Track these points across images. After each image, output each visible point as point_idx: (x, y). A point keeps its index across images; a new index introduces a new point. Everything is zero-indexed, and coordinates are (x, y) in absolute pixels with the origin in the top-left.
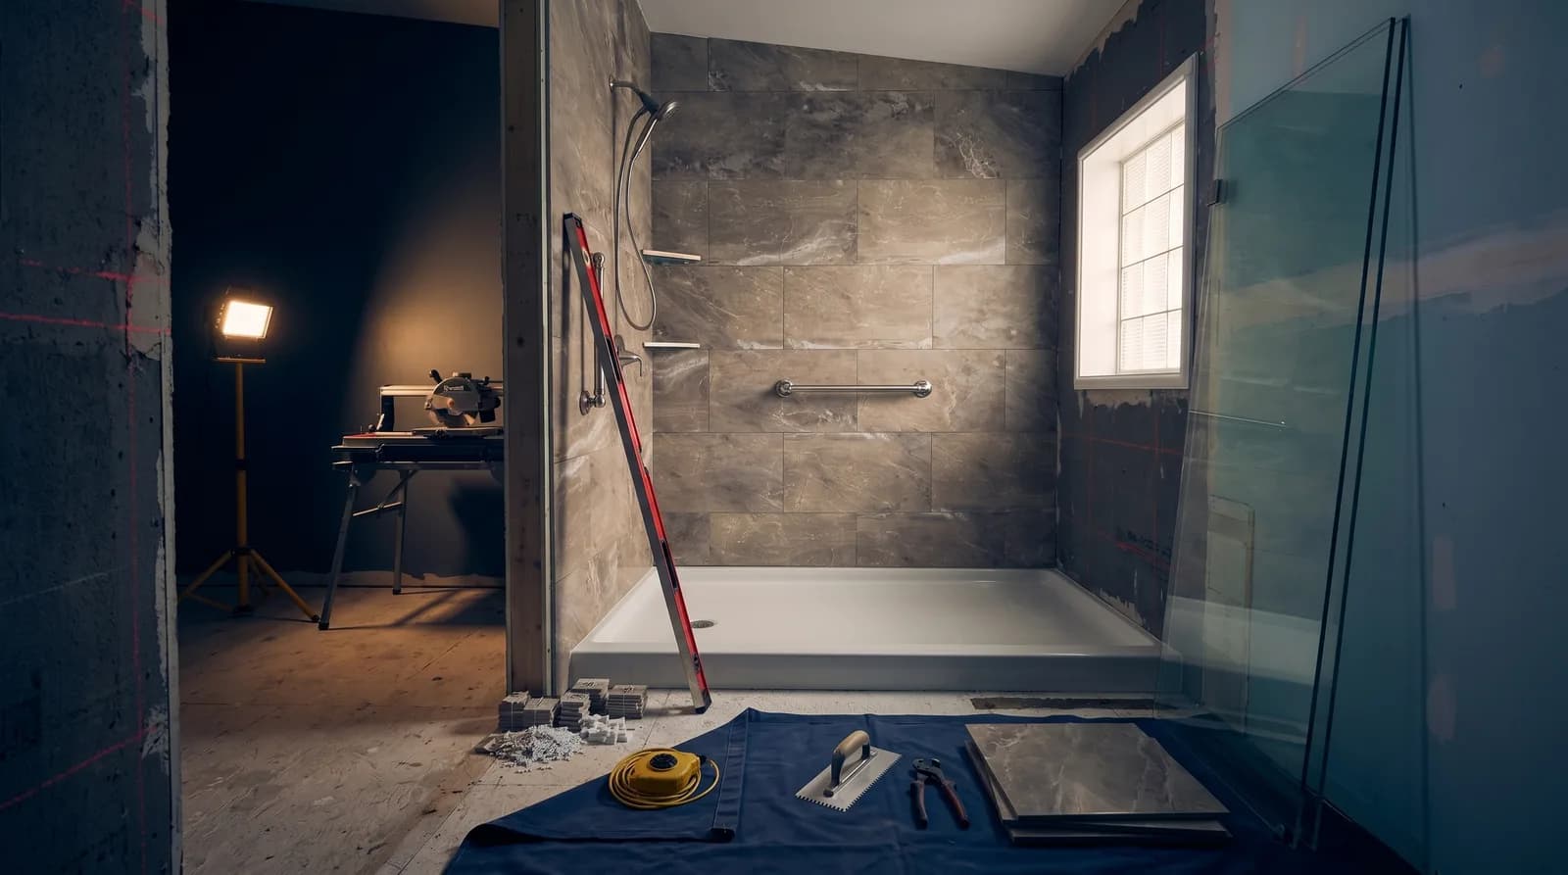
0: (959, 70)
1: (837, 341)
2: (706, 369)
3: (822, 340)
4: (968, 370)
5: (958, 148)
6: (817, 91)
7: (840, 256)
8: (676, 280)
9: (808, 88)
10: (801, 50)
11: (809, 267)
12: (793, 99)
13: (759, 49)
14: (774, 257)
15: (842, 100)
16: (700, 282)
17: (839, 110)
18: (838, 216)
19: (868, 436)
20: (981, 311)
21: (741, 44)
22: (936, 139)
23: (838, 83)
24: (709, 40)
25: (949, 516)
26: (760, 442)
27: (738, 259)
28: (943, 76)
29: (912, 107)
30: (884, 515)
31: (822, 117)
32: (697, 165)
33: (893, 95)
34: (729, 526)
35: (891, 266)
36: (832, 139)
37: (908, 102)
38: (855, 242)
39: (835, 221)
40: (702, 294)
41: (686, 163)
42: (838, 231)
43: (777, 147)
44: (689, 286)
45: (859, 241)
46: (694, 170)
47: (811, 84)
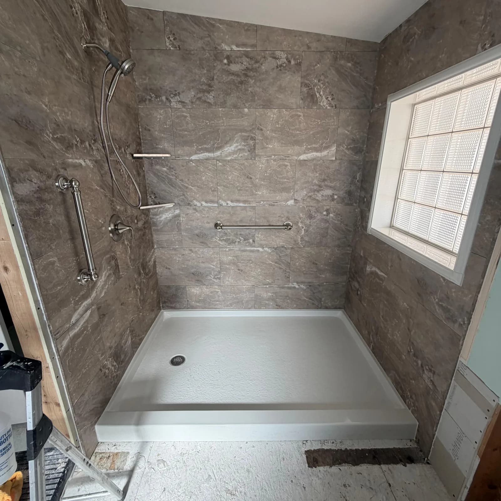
0: (318, 37)
1: (245, 202)
2: (178, 216)
3: (238, 201)
4: (311, 217)
5: (314, 89)
6: (232, 50)
7: (246, 154)
8: (158, 167)
9: (227, 48)
10: (221, 21)
11: (229, 161)
12: (218, 55)
13: (196, 20)
14: (211, 155)
15: (247, 57)
16: (170, 168)
17: (246, 62)
18: (246, 131)
19: (261, 249)
20: (320, 186)
21: (184, 16)
22: (302, 83)
23: (244, 45)
24: (164, 13)
25: (297, 287)
26: (208, 252)
27: (192, 156)
28: (308, 42)
29: (290, 62)
30: (267, 286)
31: (235, 68)
32: (164, 98)
33: (278, 53)
34: (195, 290)
35: (275, 160)
36: (241, 83)
37: (287, 59)
38: (254, 146)
39: (244, 134)
40: (172, 175)
41: (157, 97)
42: (245, 139)
43: (209, 88)
44: (165, 170)
45: (257, 146)
46: (162, 101)
47: (229, 46)
